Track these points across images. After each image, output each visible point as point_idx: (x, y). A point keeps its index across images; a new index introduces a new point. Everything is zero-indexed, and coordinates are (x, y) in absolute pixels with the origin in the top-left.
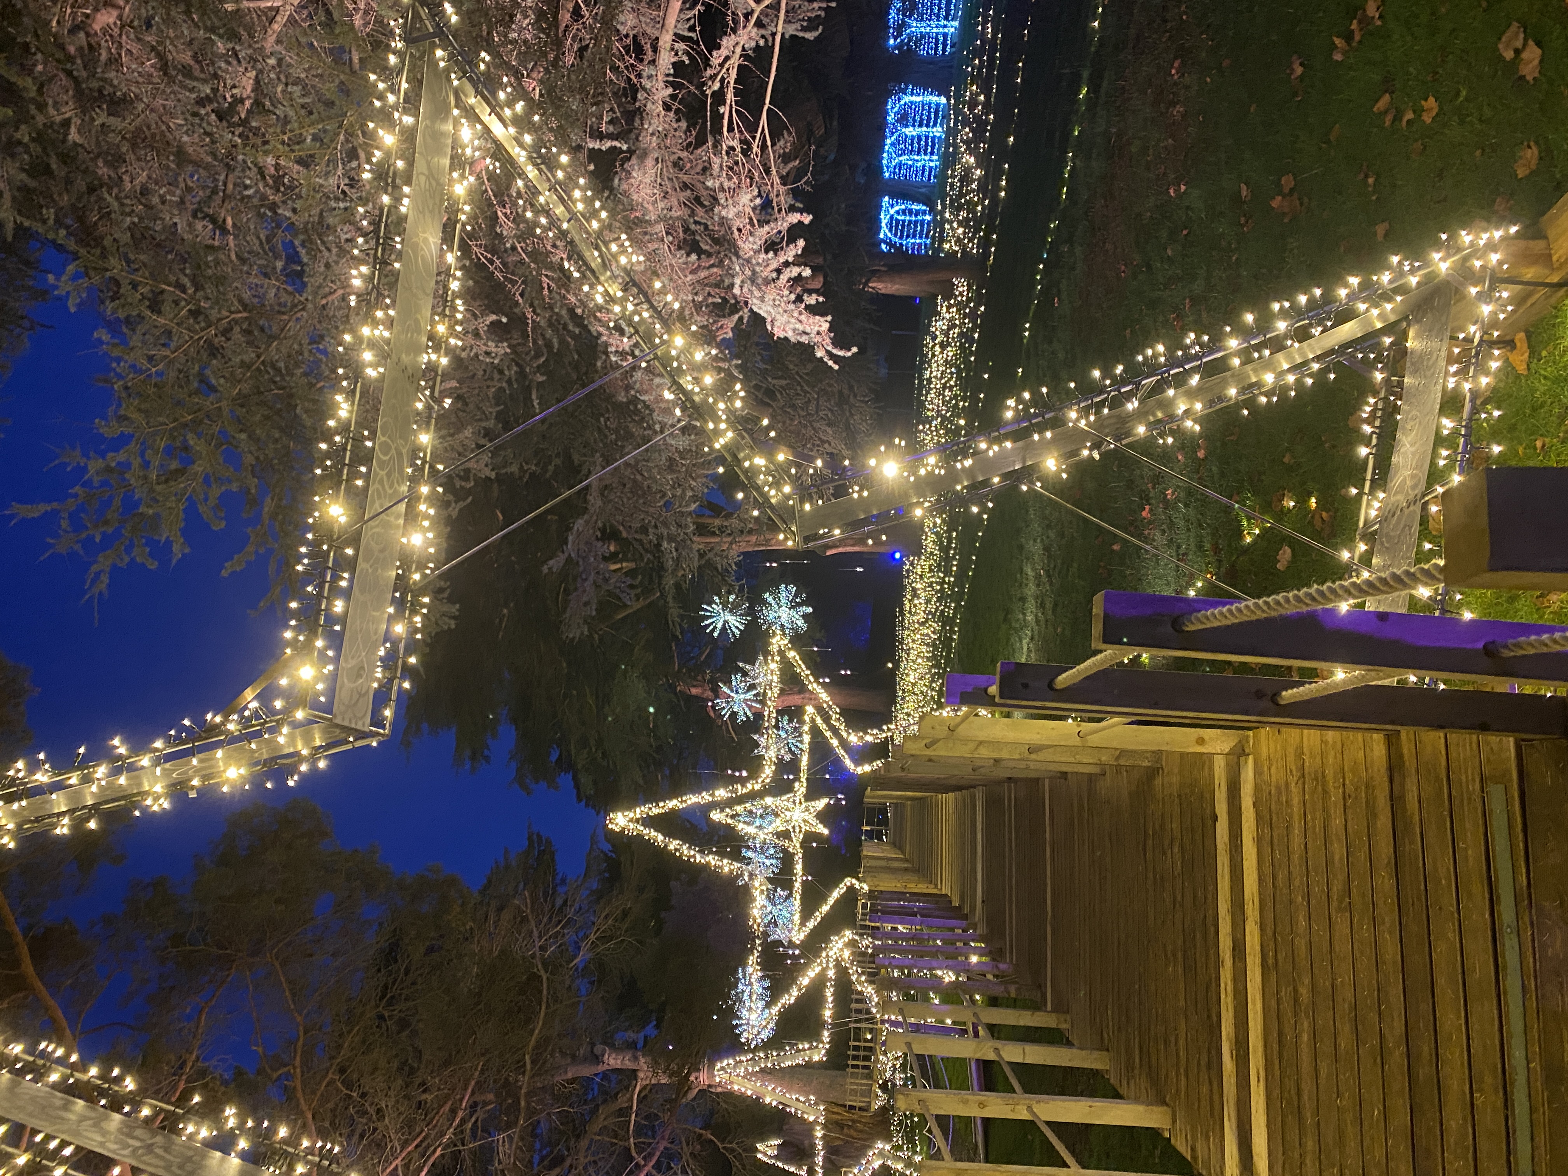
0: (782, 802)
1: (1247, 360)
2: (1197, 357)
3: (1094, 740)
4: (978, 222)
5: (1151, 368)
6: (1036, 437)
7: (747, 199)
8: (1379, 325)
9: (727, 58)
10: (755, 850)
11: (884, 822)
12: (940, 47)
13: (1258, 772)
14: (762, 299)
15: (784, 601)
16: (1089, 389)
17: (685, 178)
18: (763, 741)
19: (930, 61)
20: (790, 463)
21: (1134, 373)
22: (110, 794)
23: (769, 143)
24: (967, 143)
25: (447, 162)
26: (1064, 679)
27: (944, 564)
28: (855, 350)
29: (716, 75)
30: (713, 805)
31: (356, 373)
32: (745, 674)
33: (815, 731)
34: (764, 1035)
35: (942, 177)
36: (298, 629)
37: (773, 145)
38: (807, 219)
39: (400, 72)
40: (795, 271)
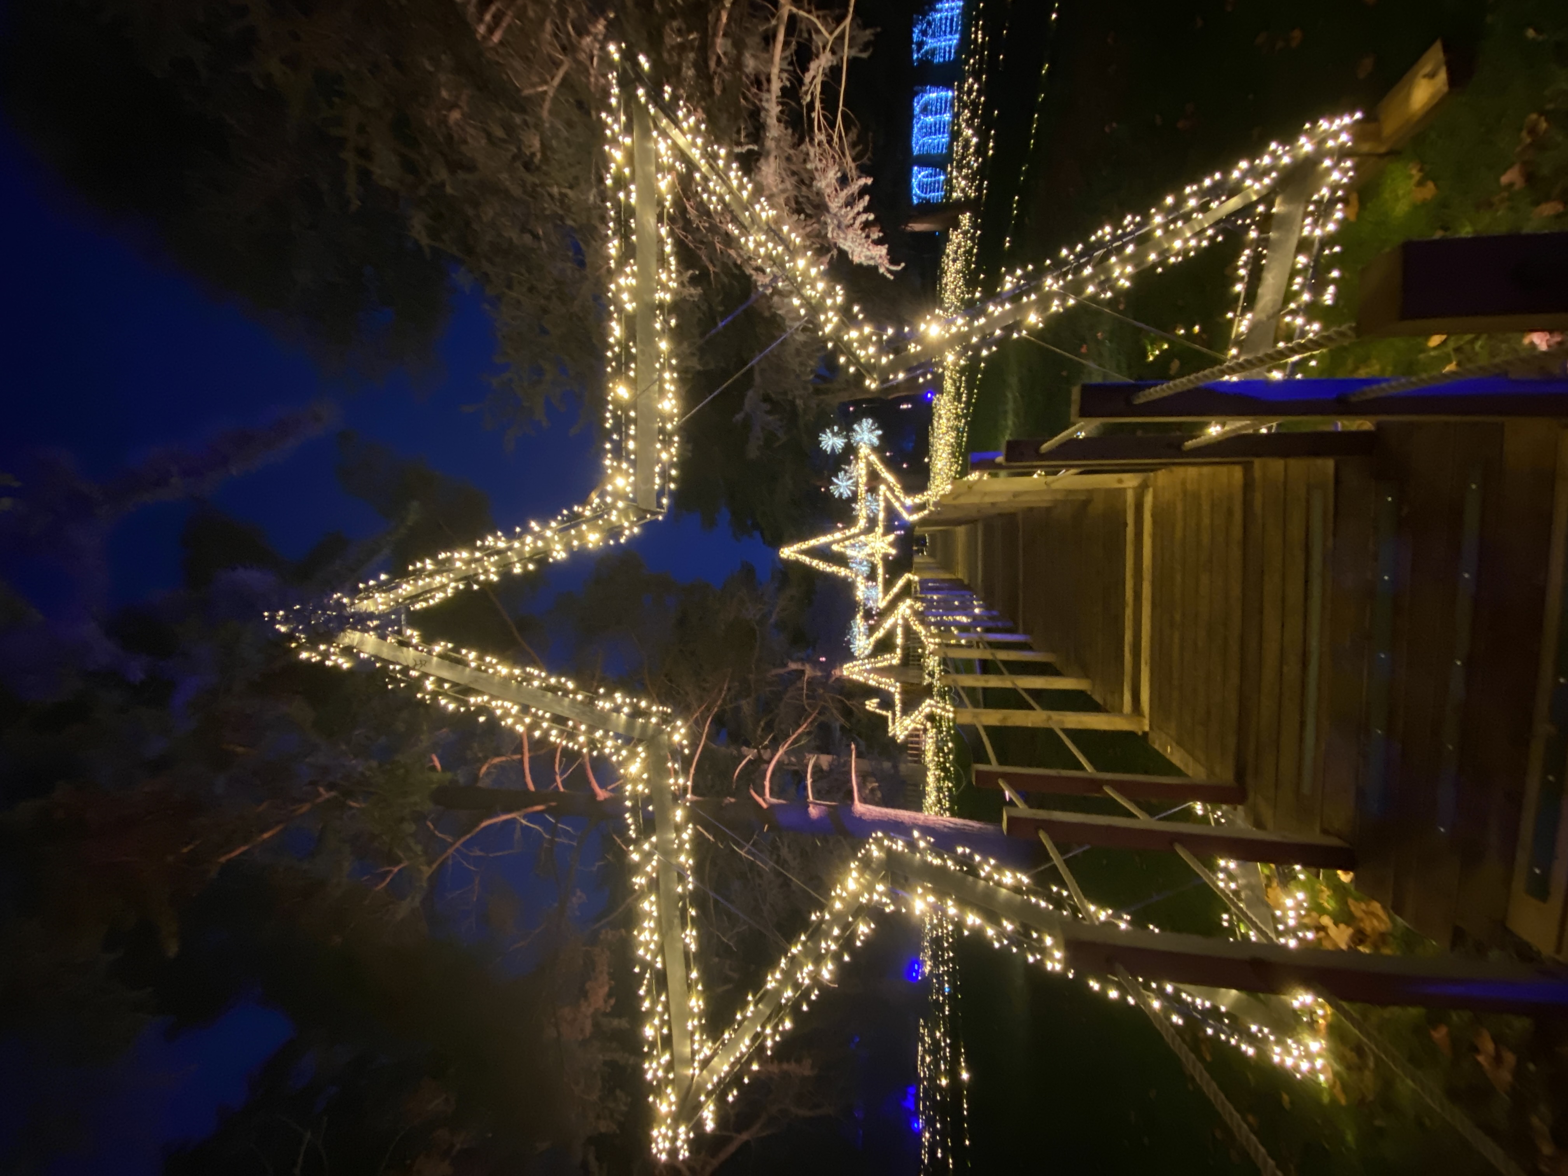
0: (870, 537)
1: (1166, 230)
2: (1131, 233)
3: (1056, 486)
4: (974, 174)
5: (1100, 243)
6: (1025, 299)
7: (832, 174)
8: (1254, 198)
9: (814, 77)
10: (856, 563)
11: (924, 544)
12: (947, 56)
13: (1155, 497)
14: (845, 239)
15: (865, 428)
16: (1059, 264)
17: (794, 168)
18: (858, 507)
19: (940, 66)
20: (872, 334)
21: (1089, 249)
22: (536, 551)
23: (843, 134)
24: (967, 121)
25: (653, 169)
26: (1046, 447)
27: (958, 397)
28: (903, 265)
29: (808, 91)
30: (834, 542)
31: (620, 310)
32: (846, 472)
33: (887, 500)
34: (867, 652)
35: (950, 146)
36: (612, 459)
37: (846, 135)
38: (869, 181)
39: (619, 110)
40: (863, 217)
